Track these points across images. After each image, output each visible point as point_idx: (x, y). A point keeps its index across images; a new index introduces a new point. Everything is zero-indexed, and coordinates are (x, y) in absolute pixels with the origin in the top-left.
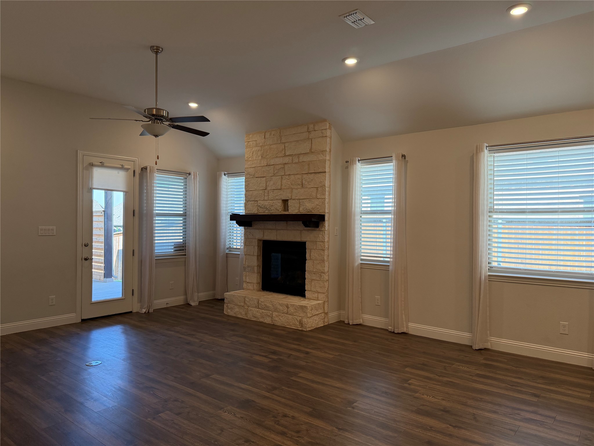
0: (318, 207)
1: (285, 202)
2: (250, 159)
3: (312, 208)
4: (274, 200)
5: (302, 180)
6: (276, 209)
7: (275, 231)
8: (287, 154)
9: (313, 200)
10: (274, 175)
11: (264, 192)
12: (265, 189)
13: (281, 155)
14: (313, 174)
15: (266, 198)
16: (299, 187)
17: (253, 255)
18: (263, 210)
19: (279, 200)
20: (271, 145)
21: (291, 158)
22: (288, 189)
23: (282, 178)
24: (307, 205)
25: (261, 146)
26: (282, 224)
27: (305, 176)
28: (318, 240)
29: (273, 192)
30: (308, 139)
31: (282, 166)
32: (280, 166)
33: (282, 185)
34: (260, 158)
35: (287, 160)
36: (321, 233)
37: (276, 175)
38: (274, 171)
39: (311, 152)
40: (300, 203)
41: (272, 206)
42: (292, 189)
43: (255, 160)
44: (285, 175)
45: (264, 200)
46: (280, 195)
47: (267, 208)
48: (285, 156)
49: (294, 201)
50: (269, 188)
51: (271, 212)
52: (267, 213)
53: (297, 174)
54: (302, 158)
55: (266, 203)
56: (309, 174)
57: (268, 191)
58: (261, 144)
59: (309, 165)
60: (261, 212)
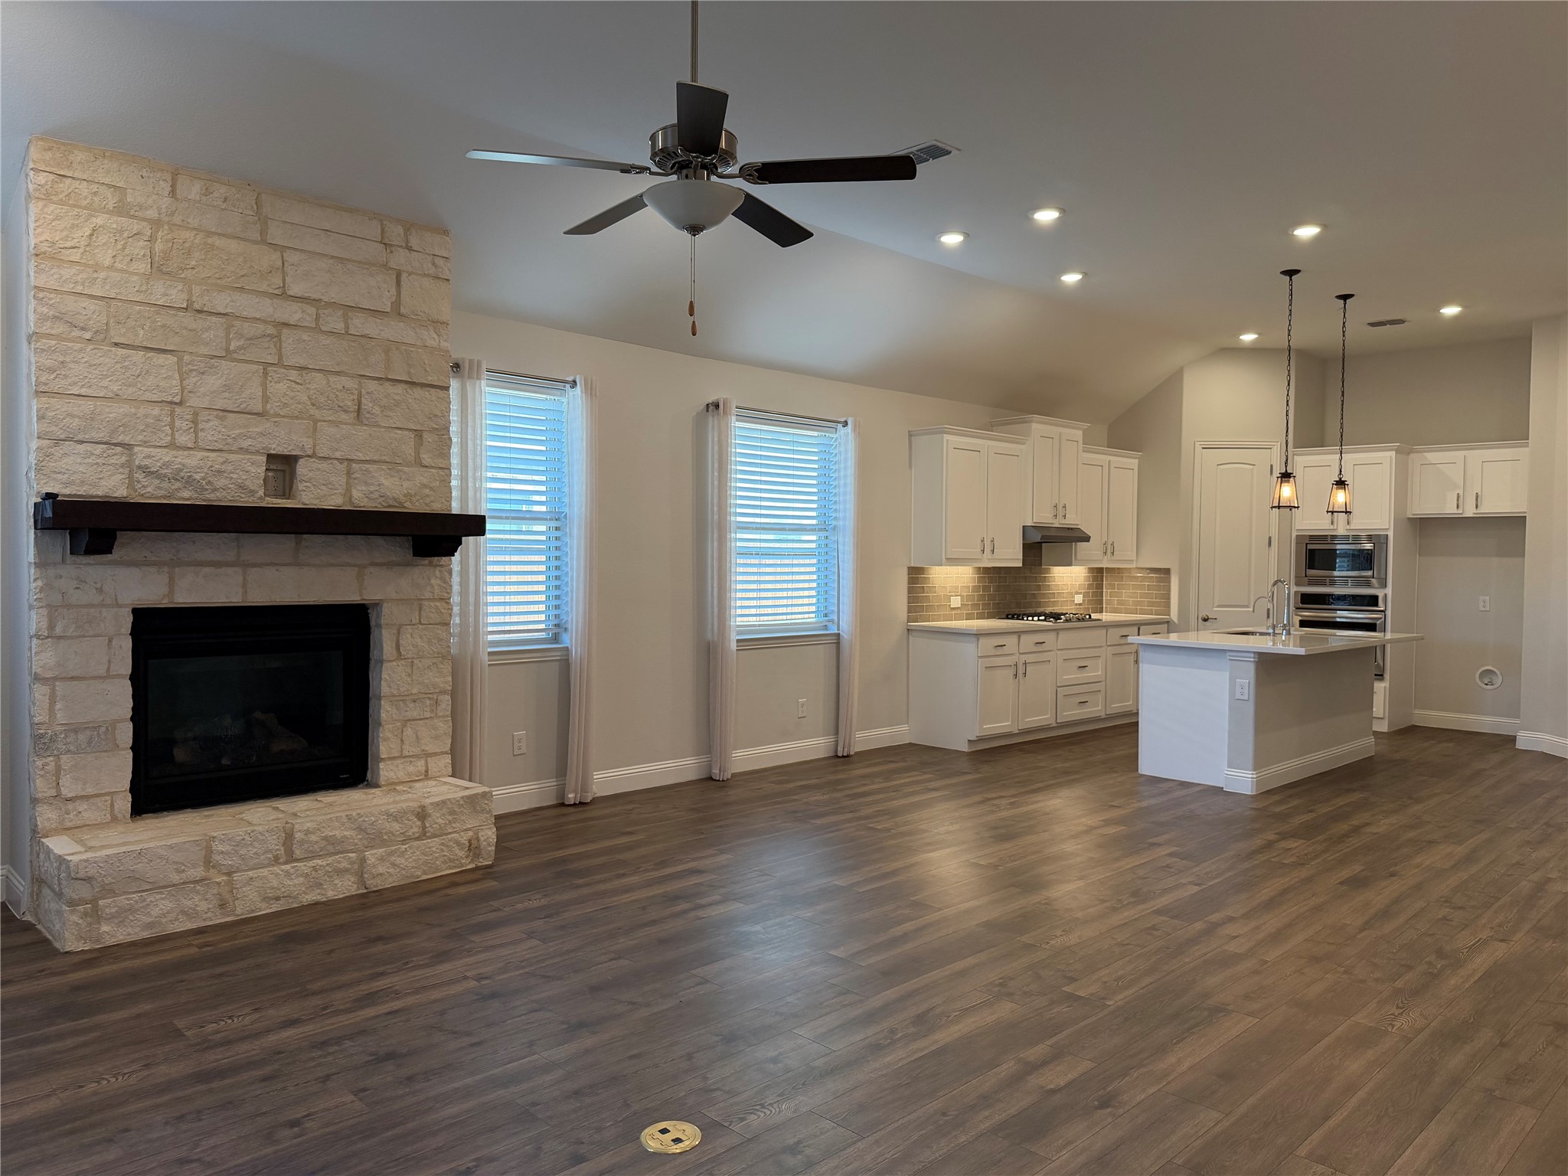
0: (427, 491)
1: (283, 465)
2: (75, 256)
3: (405, 496)
4: (231, 452)
5: (360, 395)
6: (241, 487)
7: (239, 570)
8: (295, 290)
9: (406, 469)
10: (228, 355)
11: (173, 412)
12: (177, 399)
13: (264, 287)
14: (405, 386)
15: (183, 439)
16: (344, 416)
17: (108, 676)
18: (165, 485)
19: (258, 452)
20: (210, 234)
21: (312, 310)
22: (297, 418)
23: (265, 374)
24: (386, 483)
25: (156, 224)
26: (281, 545)
27: (372, 386)
28: (428, 595)
29: (222, 419)
30: (386, 266)
31: (270, 330)
32: (261, 328)
33: (266, 399)
34: (143, 267)
35: (293, 313)
36: (437, 573)
37: (235, 356)
38: (228, 341)
39: (396, 311)
40: (349, 473)
41: (219, 472)
42: (315, 422)
43: (111, 268)
44: (279, 364)
45: (172, 445)
46: (262, 434)
47: (189, 482)
48: (283, 295)
49: (324, 465)
50: (194, 401)
51: (212, 496)
52: (185, 496)
53: (338, 373)
54: (360, 324)
55: (193, 460)
56: (387, 384)
57: (196, 414)
58: (152, 214)
59: (387, 351)
60: (151, 492)
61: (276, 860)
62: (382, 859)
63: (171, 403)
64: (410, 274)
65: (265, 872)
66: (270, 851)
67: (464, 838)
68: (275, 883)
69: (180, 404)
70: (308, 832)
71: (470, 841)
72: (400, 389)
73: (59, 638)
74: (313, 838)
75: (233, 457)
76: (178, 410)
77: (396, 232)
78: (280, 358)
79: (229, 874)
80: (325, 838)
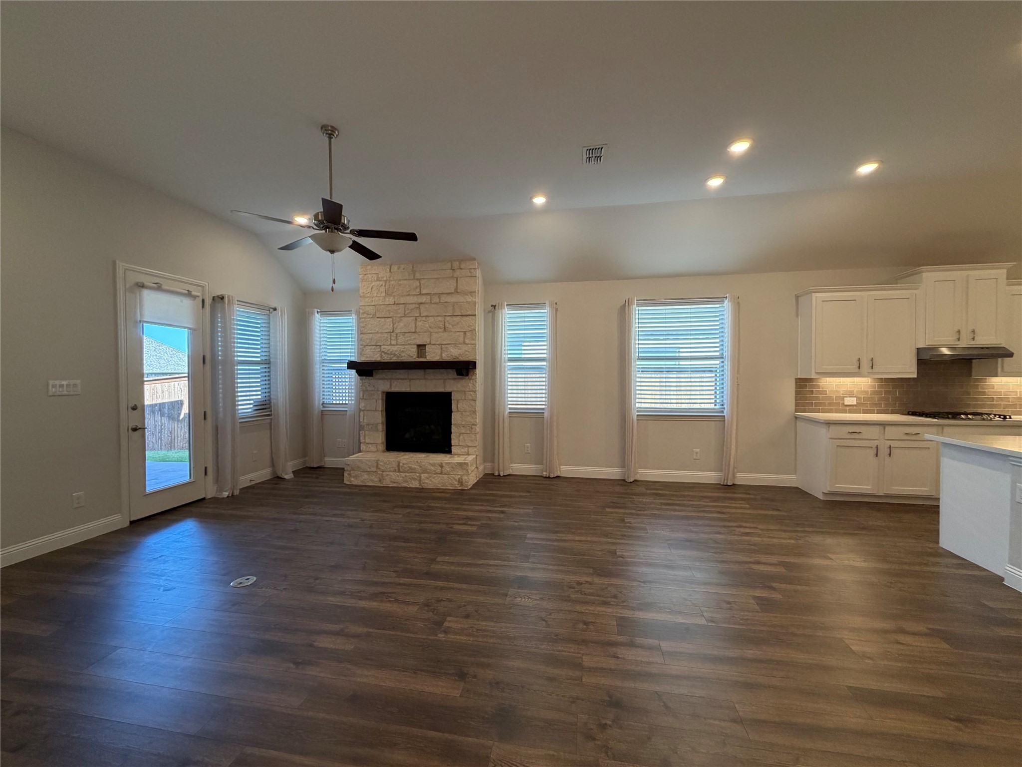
0: (467, 353)
1: (421, 347)
2: (368, 295)
3: (459, 355)
4: (406, 345)
5: (445, 323)
6: (409, 356)
7: (408, 381)
8: (424, 292)
9: (460, 346)
10: (405, 316)
11: (391, 335)
12: (391, 331)
13: (415, 293)
14: (460, 317)
15: (393, 342)
16: (440, 330)
17: (376, 410)
18: (389, 356)
19: (414, 345)
20: (400, 280)
21: (429, 297)
22: (425, 332)
23: (416, 320)
24: (452, 350)
25: (386, 281)
26: (419, 373)
27: (448, 318)
28: (468, 390)
29: (404, 335)
30: (453, 277)
31: (418, 306)
32: (414, 306)
33: (416, 327)
34: (384, 294)
35: (424, 299)
36: (471, 382)
37: (407, 316)
38: (405, 311)
39: (456, 291)
40: (441, 349)
41: (403, 351)
42: (431, 333)
43: (376, 296)
44: (420, 316)
45: (391, 345)
46: (414, 339)
47: (395, 355)
48: (421, 294)
49: (433, 347)
50: (397, 331)
51: (401, 359)
52: (394, 359)
53: (437, 316)
54: (444, 299)
55: (395, 348)
56: (454, 317)
57: (397, 334)
58: (385, 279)
59: (453, 306)
60: (386, 358)
61: (395, 471)
62: (427, 478)
63: (390, 332)
64: (461, 277)
65: (391, 473)
66: (393, 467)
67: (457, 477)
68: (394, 478)
69: (393, 332)
70: (404, 464)
71: (459, 479)
72: (458, 318)
73: (365, 399)
74: (405, 466)
75: (406, 347)
76: (392, 334)
77: (456, 264)
78: (420, 314)
79: (383, 472)
80: (409, 467)
